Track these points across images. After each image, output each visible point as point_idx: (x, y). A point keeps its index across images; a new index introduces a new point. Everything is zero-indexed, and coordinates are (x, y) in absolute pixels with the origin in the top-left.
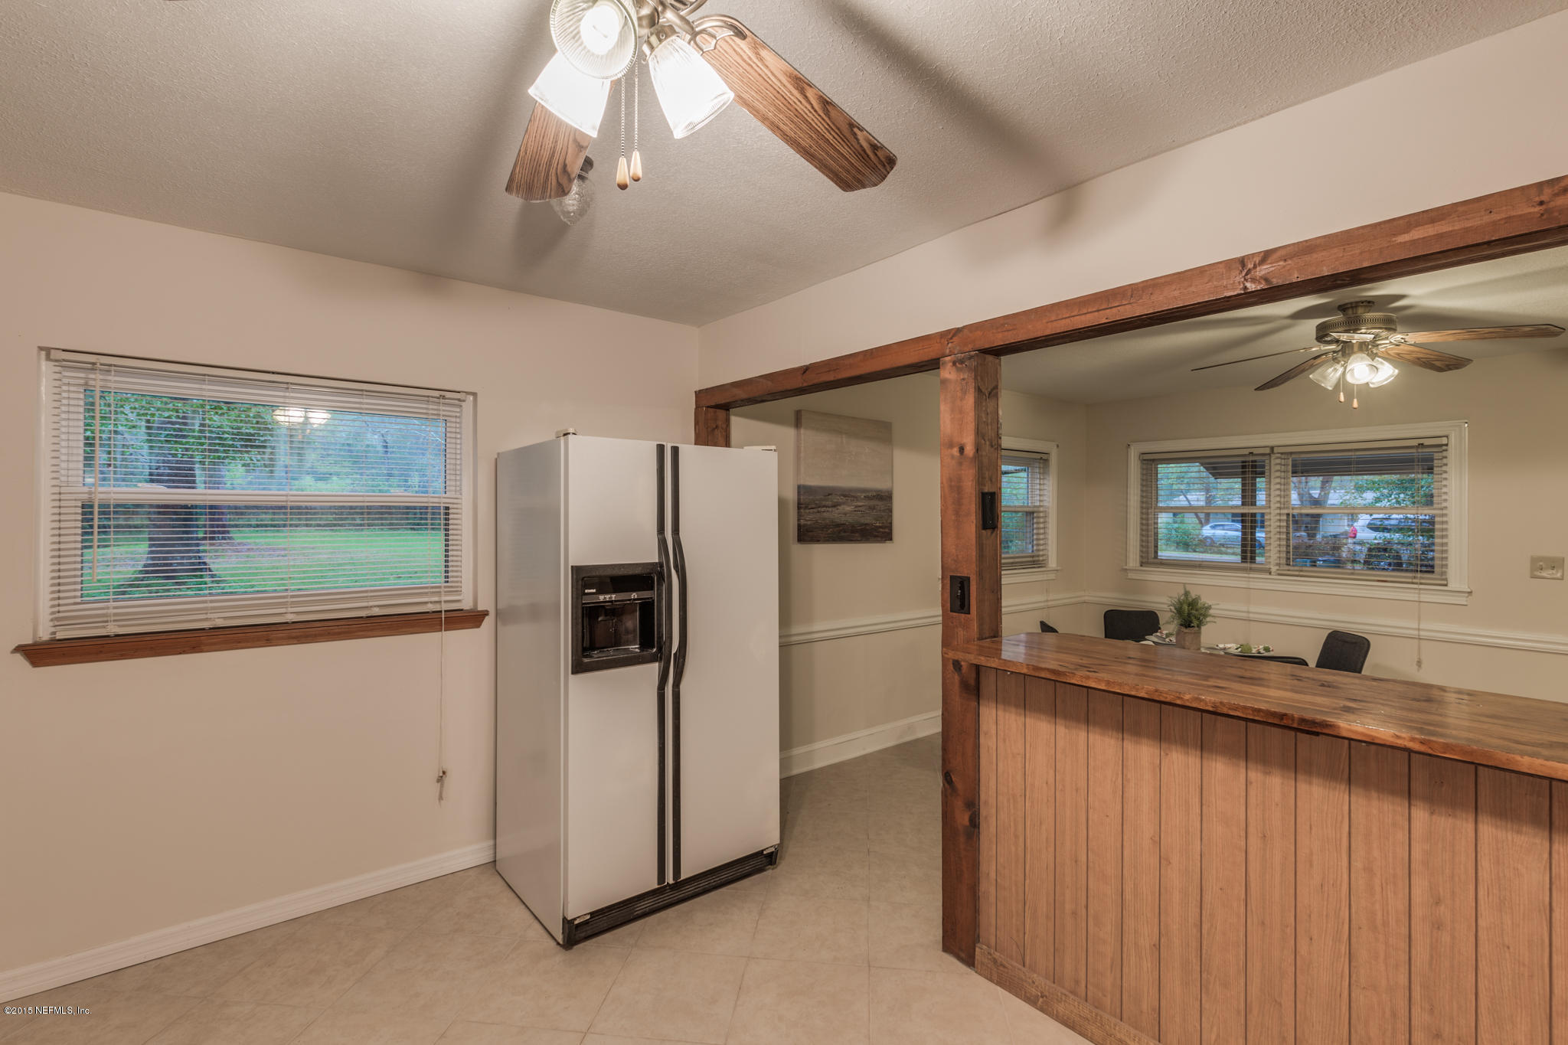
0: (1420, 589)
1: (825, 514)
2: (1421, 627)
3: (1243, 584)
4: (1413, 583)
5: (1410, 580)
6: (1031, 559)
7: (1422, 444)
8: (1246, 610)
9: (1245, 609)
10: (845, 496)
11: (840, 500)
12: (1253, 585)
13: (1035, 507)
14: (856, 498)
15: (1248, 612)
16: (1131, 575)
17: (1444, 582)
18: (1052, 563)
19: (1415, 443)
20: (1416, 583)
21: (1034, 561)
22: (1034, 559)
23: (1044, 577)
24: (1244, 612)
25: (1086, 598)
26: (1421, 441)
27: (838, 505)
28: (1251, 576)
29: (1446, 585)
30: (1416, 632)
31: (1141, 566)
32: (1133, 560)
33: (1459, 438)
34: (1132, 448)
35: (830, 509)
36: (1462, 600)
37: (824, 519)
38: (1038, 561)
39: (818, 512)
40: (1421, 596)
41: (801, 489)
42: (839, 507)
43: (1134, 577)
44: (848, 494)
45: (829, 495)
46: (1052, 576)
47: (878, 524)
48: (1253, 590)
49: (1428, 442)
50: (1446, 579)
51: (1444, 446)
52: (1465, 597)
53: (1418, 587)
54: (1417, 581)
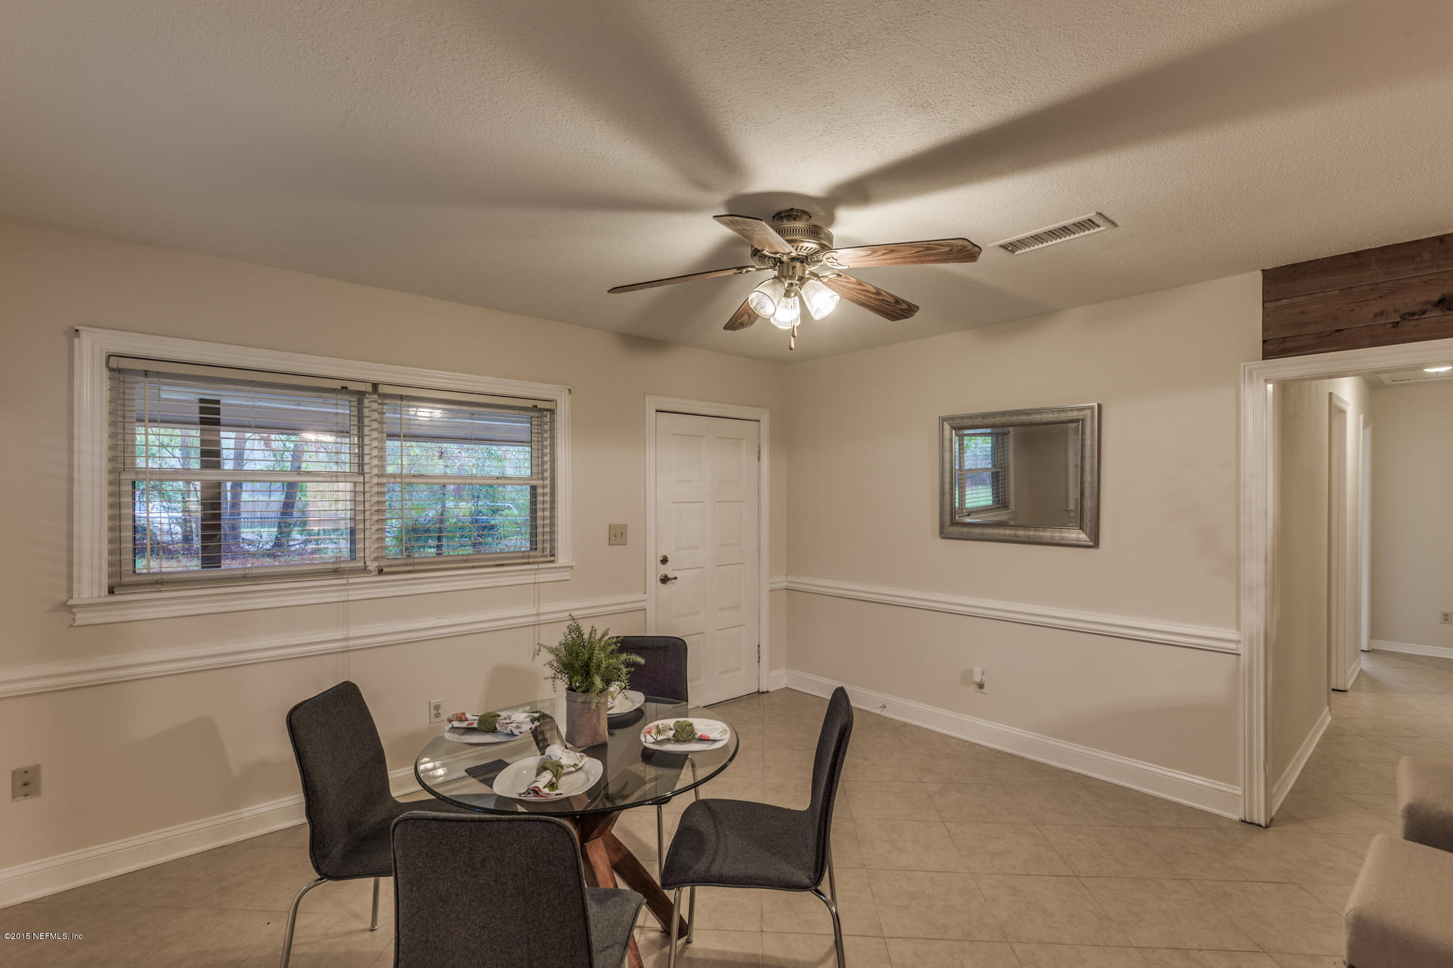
4: (529, 563)
5: (526, 561)
9: (339, 634)
12: (353, 595)
17: (552, 559)
19: (531, 404)
20: (534, 563)
26: (534, 403)
28: (351, 581)
29: (552, 562)
31: (114, 593)
33: (564, 406)
34: (83, 335)
36: (566, 575)
48: (350, 603)
49: (541, 405)
50: (553, 555)
51: (552, 411)
52: (568, 571)
53: (535, 566)
54: (531, 560)
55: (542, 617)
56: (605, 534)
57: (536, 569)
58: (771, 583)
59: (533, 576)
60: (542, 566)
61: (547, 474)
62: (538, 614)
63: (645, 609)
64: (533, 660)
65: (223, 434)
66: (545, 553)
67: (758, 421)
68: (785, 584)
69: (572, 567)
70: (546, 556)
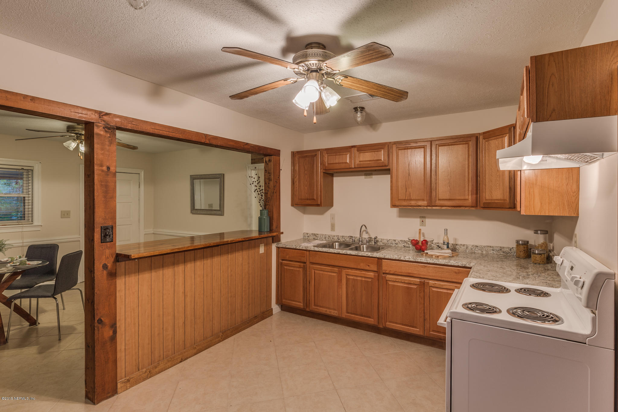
5: (18, 223)
7: (23, 169)
19: (20, 168)
20: (22, 224)
33: (37, 168)
50: (32, 222)
51: (32, 170)
52: (40, 227)
53: (22, 225)
54: (20, 223)
55: (24, 244)
57: (22, 227)
58: (145, 232)
59: (21, 229)
60: (24, 225)
61: (30, 193)
62: (23, 243)
63: (80, 241)
66: (29, 221)
68: (152, 232)
69: (41, 225)
70: (30, 222)
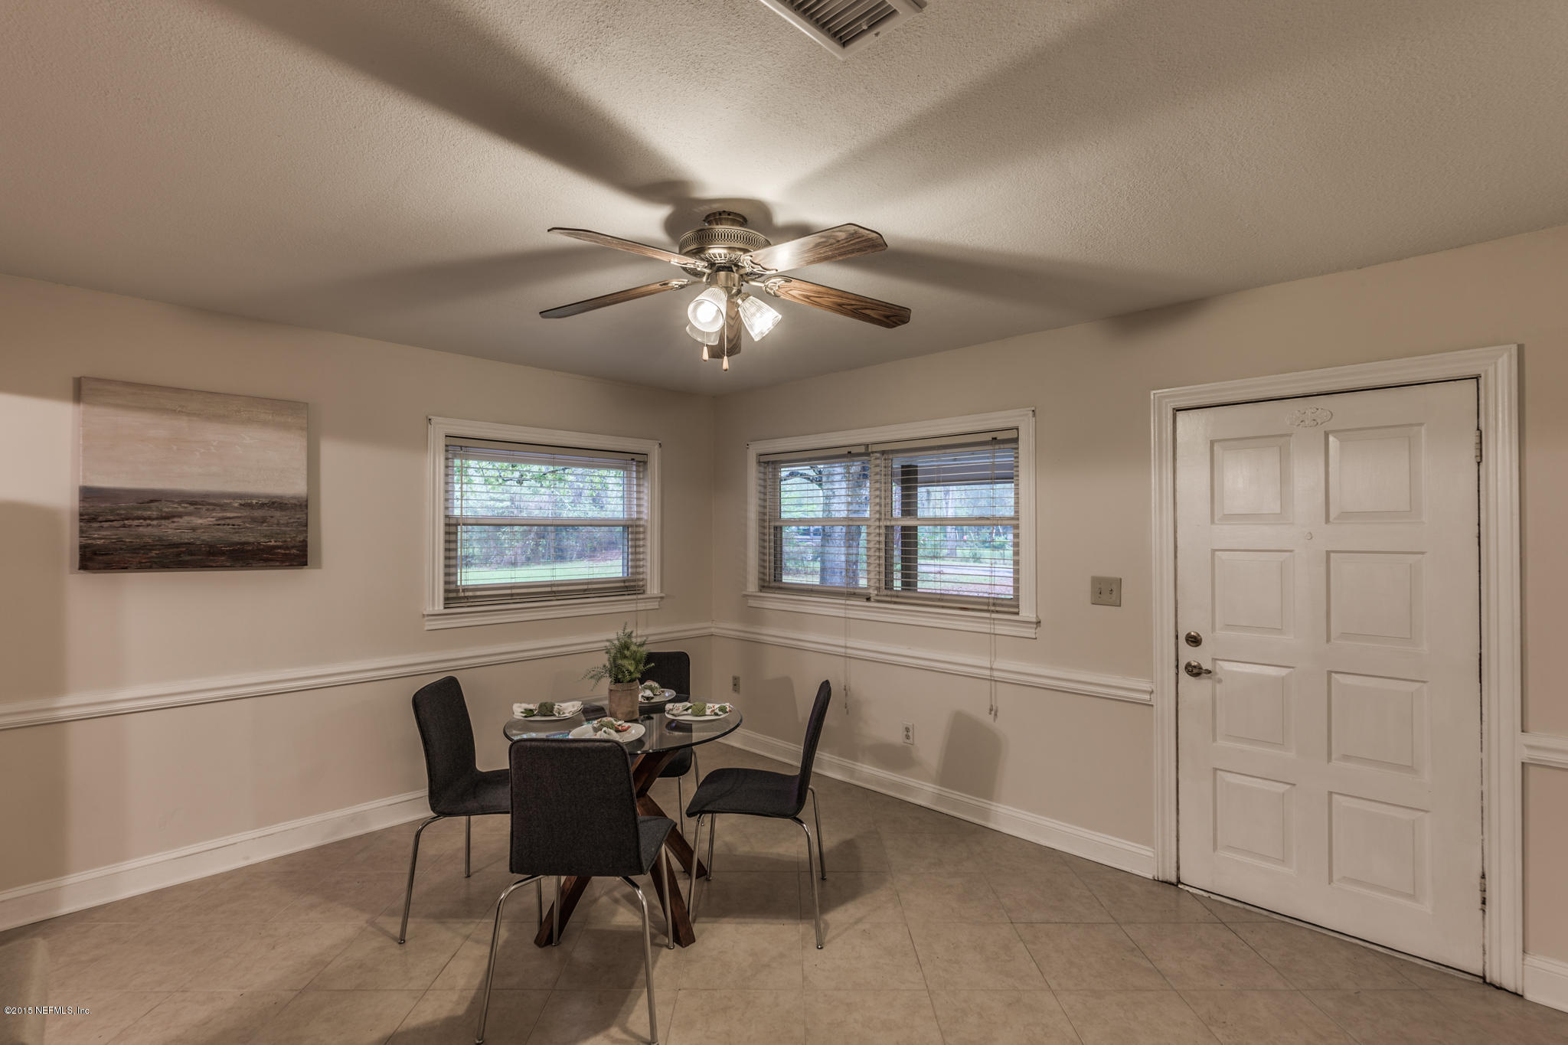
0: (994, 619)
1: (141, 529)
2: (993, 667)
3: (841, 613)
4: (989, 611)
6: (622, 584)
8: (843, 645)
9: (842, 642)
10: (192, 504)
11: (181, 509)
12: (852, 614)
13: (632, 520)
14: (223, 507)
15: (846, 647)
16: (752, 603)
17: (1016, 610)
18: (653, 589)
21: (626, 587)
22: (627, 584)
23: (641, 606)
24: (842, 647)
25: (713, 630)
26: (994, 435)
27: (174, 517)
28: (848, 602)
29: (1017, 614)
30: (987, 672)
31: (761, 591)
32: (752, 587)
34: (751, 447)
35: (155, 522)
36: (1030, 632)
37: (139, 536)
38: (638, 586)
39: (124, 526)
40: (996, 627)
41: (87, 494)
42: (175, 520)
43: (754, 605)
44: (197, 502)
45: (152, 501)
46: (655, 605)
47: (273, 543)
48: (851, 620)
49: (1000, 436)
56: (1086, 588)
64: (995, 720)
65: (919, 489)
67: (1477, 378)
